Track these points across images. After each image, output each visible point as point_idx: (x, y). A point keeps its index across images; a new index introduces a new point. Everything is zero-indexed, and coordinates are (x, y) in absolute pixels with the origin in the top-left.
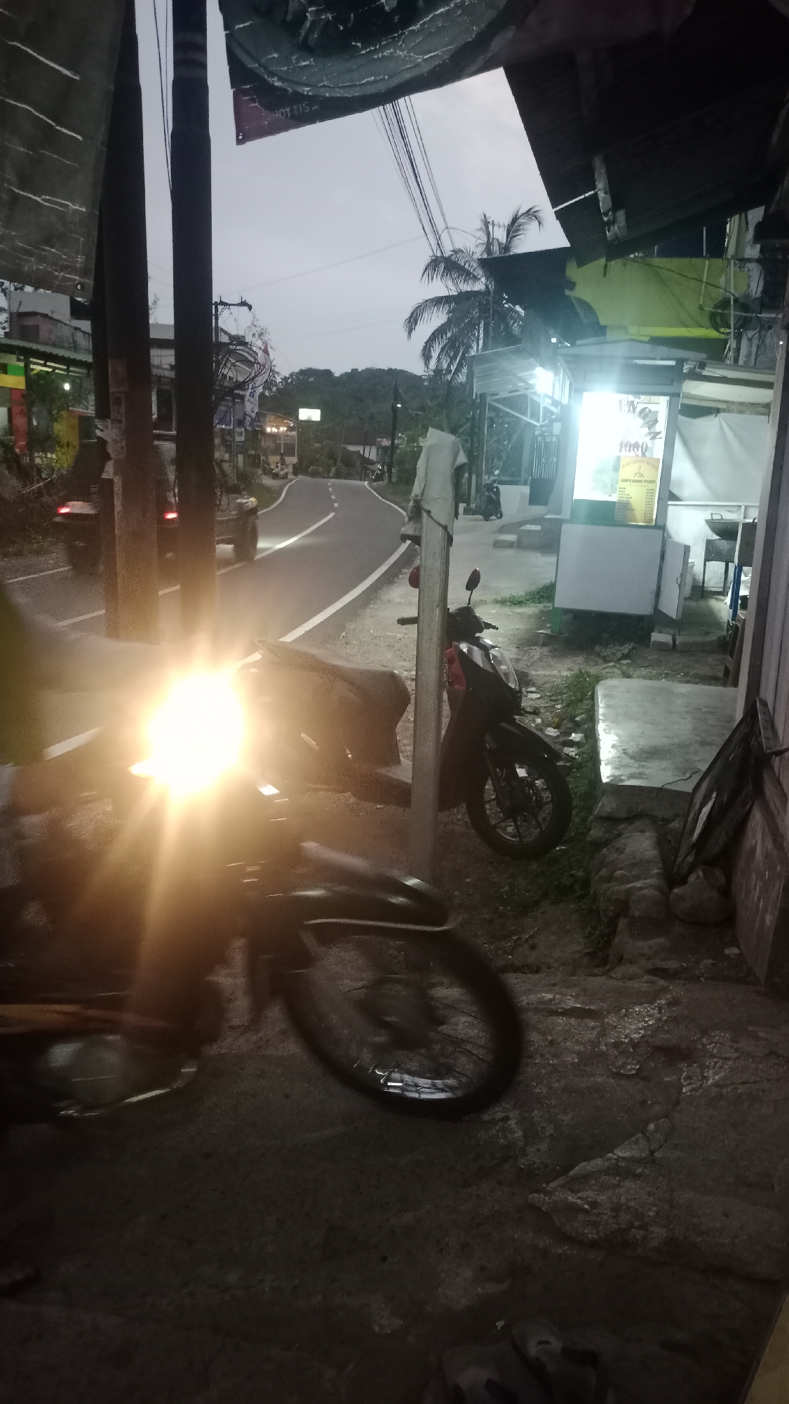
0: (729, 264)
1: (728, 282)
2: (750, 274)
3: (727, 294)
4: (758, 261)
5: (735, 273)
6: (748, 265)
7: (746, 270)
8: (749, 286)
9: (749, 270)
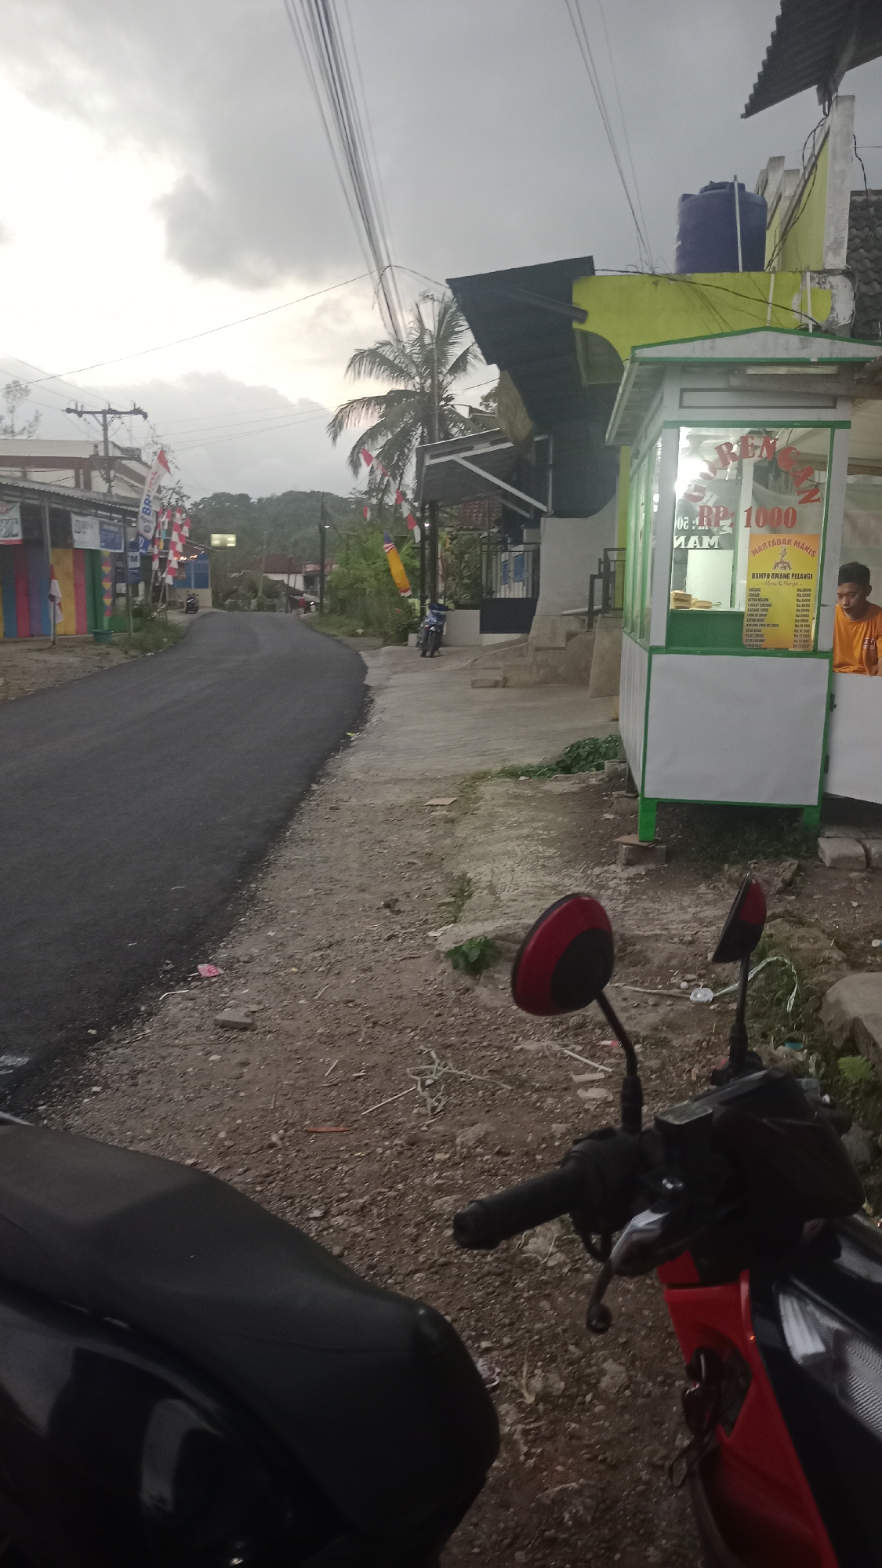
0: (803, 279)
1: (803, 304)
2: (834, 291)
3: (805, 320)
4: (846, 273)
5: (812, 291)
6: (831, 279)
7: (828, 286)
8: (833, 309)
9: (832, 287)
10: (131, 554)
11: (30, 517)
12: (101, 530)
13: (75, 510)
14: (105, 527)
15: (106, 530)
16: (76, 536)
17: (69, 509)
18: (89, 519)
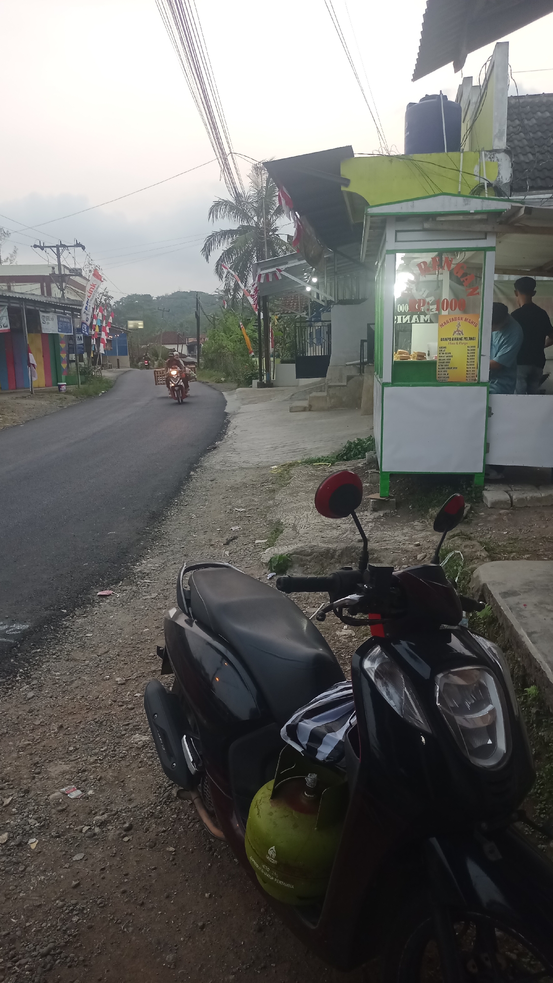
0: (481, 156)
1: (480, 171)
2: (499, 163)
3: (482, 181)
5: (486, 163)
6: (497, 155)
7: (495, 159)
8: (499, 173)
9: (498, 160)
10: (77, 335)
11: (14, 315)
12: (59, 321)
13: (42, 309)
14: (61, 319)
15: (62, 321)
16: (43, 326)
17: (37, 309)
18: (51, 315)
